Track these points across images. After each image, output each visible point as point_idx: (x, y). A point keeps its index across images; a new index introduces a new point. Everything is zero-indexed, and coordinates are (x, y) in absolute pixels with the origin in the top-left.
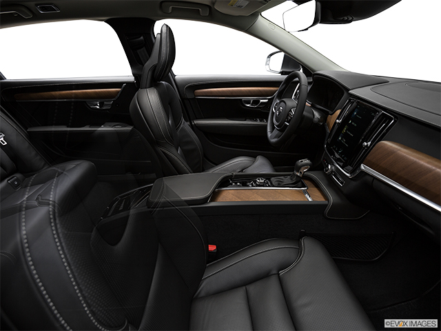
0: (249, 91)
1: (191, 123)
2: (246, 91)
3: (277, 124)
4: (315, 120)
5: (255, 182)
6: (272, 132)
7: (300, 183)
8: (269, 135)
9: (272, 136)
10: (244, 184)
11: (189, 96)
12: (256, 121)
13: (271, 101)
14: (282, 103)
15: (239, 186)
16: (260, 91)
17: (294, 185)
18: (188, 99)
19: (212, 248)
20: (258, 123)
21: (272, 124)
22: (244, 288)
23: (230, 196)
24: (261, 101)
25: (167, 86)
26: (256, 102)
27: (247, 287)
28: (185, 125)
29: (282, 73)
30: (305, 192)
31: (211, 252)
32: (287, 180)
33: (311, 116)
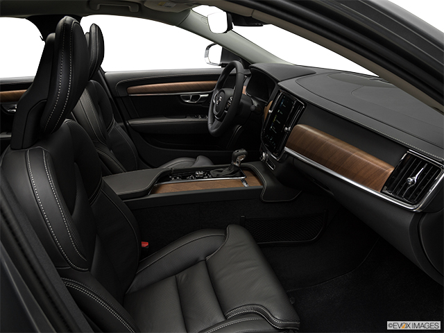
0: (187, 86)
1: (125, 124)
2: (183, 86)
3: (217, 113)
4: (253, 108)
5: (195, 175)
6: (212, 124)
7: (238, 173)
8: (210, 126)
9: (212, 127)
10: (184, 178)
11: (121, 93)
12: (197, 117)
13: (211, 95)
14: (222, 93)
15: (178, 180)
16: (198, 85)
17: (233, 175)
18: (121, 97)
19: (145, 245)
20: (200, 119)
21: (213, 115)
22: (174, 276)
23: (170, 189)
24: (201, 96)
25: (96, 84)
26: (196, 97)
27: (177, 275)
28: (117, 126)
29: (222, 65)
30: (243, 180)
31: (144, 248)
32: (226, 171)
33: (250, 104)
